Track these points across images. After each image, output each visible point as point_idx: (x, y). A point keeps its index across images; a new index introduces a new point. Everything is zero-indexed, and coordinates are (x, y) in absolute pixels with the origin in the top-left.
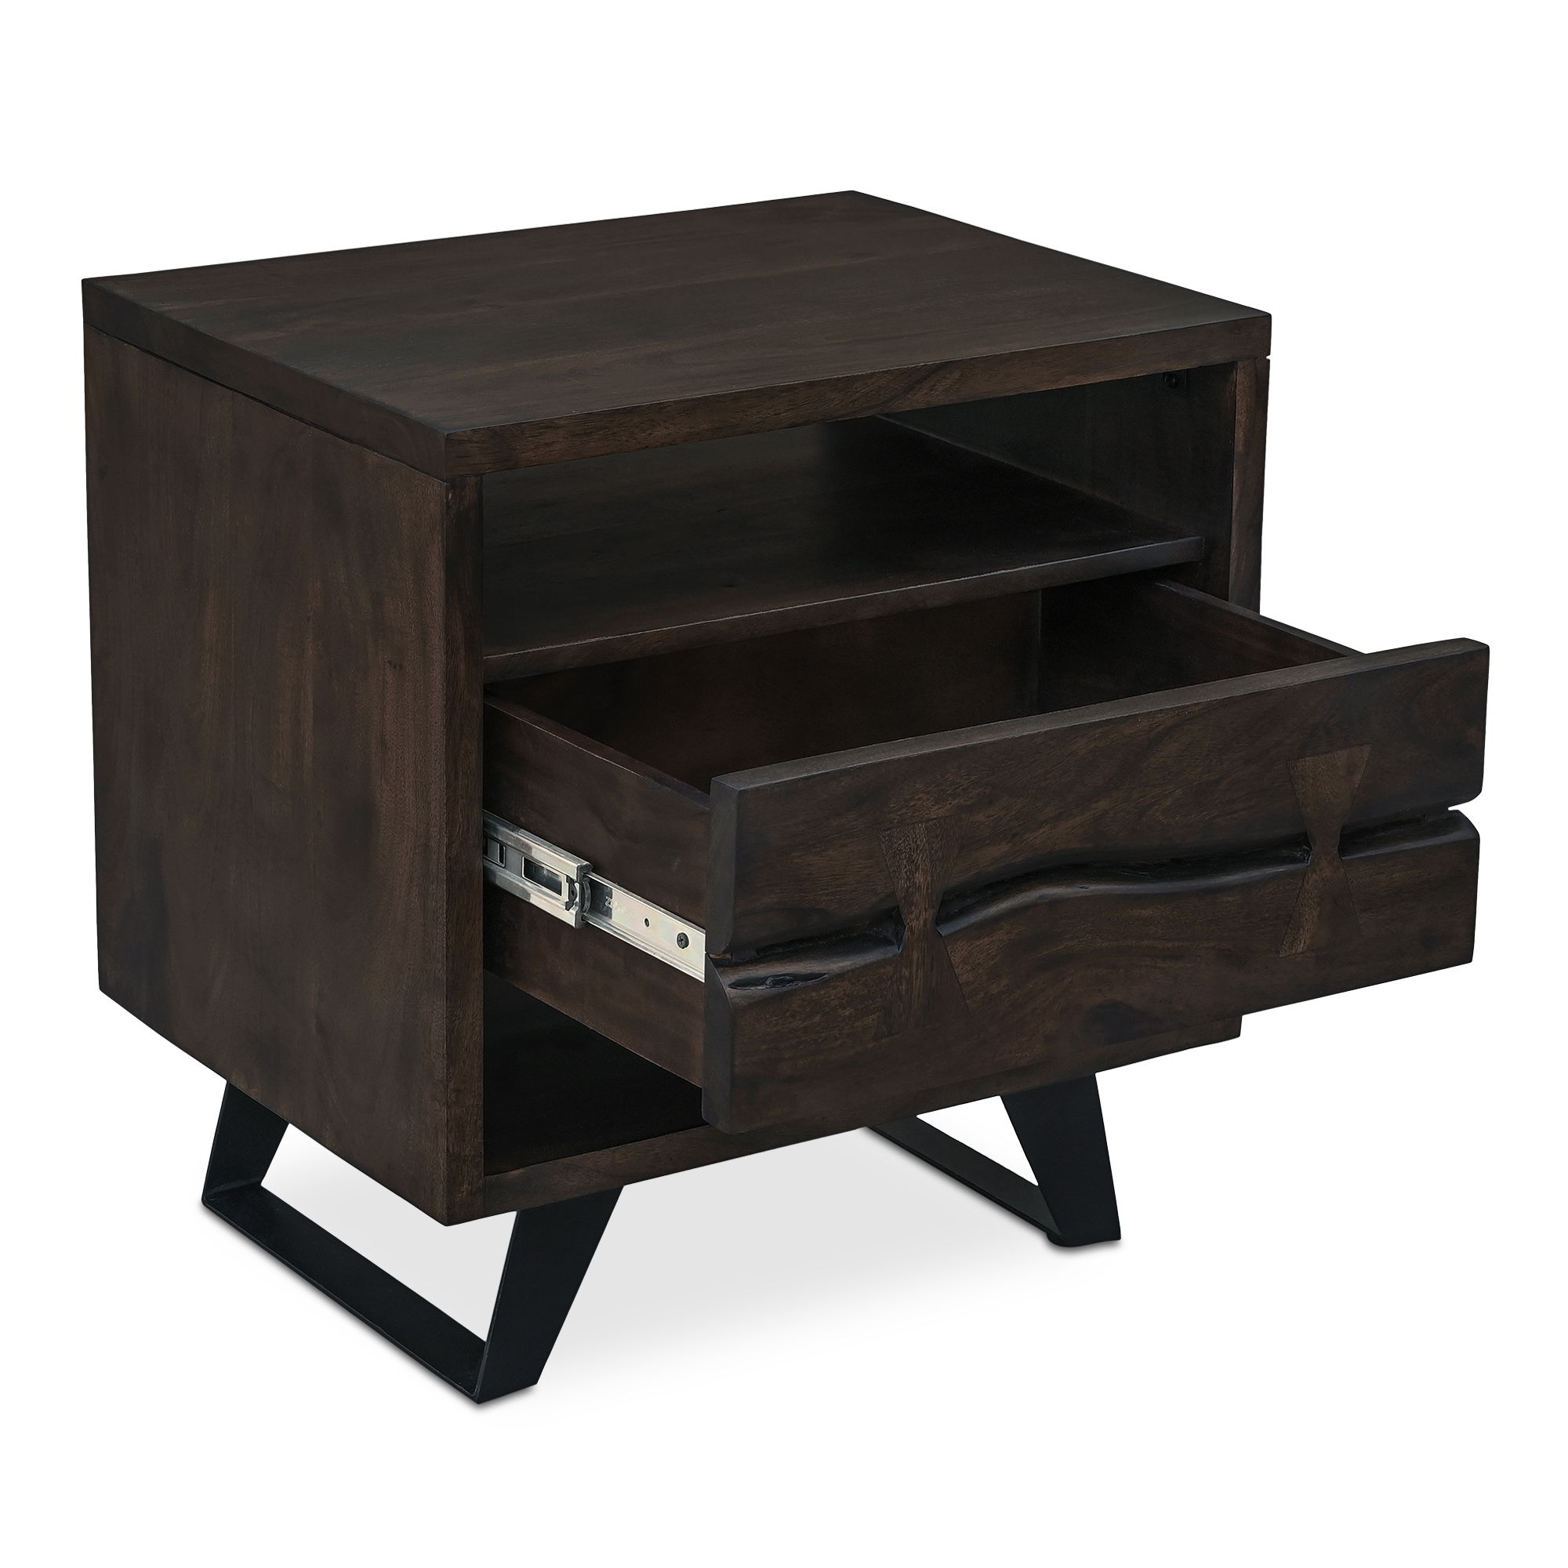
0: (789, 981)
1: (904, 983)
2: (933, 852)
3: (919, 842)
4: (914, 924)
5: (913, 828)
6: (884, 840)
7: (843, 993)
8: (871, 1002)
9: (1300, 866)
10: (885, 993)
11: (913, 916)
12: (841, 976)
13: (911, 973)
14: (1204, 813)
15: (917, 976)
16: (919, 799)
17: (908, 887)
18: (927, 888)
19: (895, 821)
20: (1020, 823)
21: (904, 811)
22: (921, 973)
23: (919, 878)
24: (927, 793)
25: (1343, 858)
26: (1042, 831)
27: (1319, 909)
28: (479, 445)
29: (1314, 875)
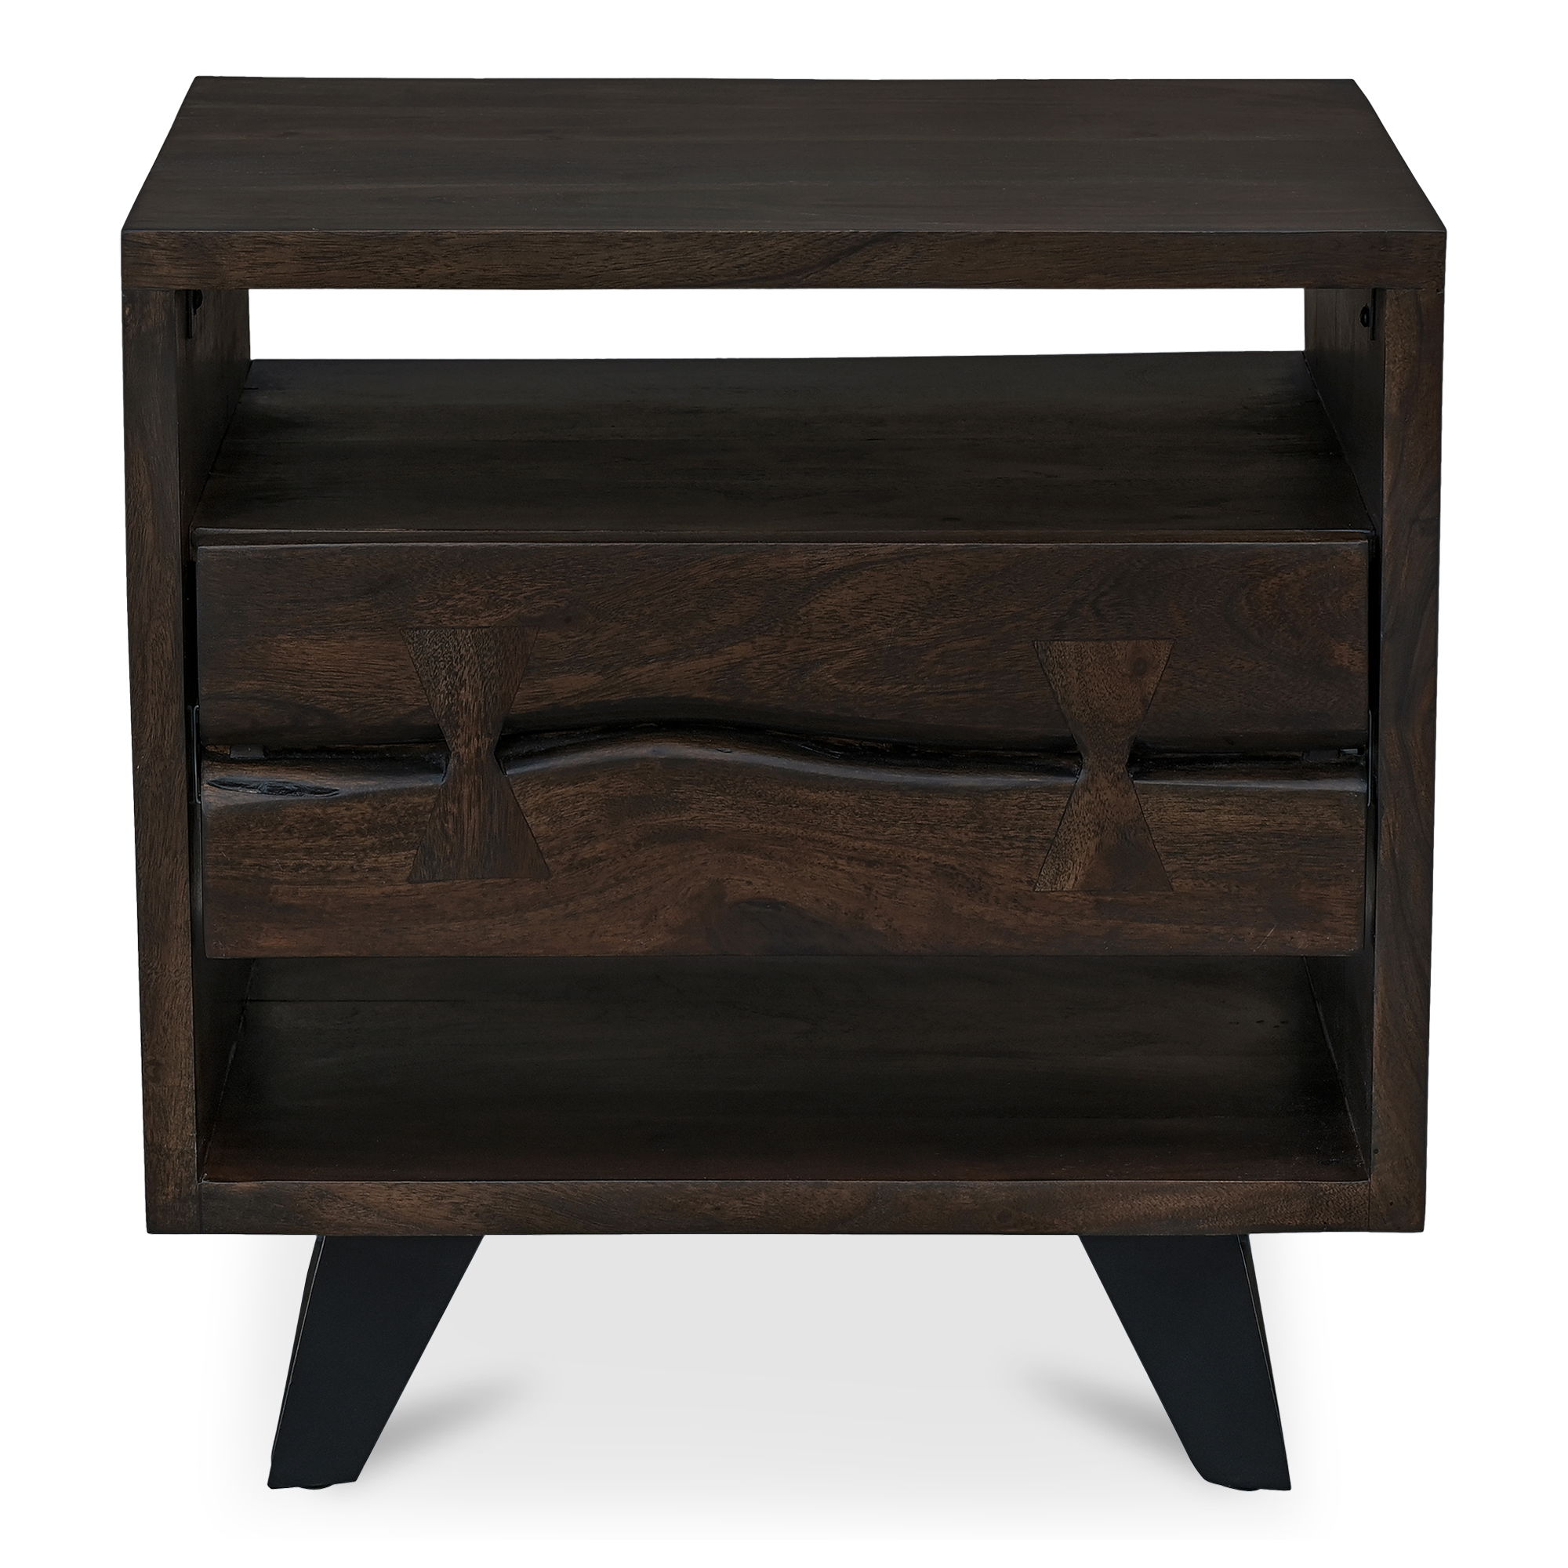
0: (290, 792)
1: (450, 818)
2: (485, 667)
3: (463, 652)
4: (462, 750)
5: (455, 634)
6: (411, 641)
7: (360, 816)
8: (402, 835)
9: (1068, 781)
10: (424, 828)
11: (459, 742)
12: (359, 797)
13: (460, 811)
14: (904, 686)
15: (469, 818)
16: (461, 599)
17: (450, 706)
18: (479, 710)
19: (428, 621)
20: (615, 653)
21: (439, 610)
22: (475, 812)
23: (466, 695)
24: (472, 594)
25: (1135, 782)
26: (649, 667)
27: (1097, 840)
28: (168, 253)
29: (1087, 794)
